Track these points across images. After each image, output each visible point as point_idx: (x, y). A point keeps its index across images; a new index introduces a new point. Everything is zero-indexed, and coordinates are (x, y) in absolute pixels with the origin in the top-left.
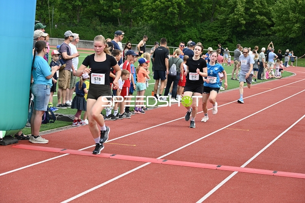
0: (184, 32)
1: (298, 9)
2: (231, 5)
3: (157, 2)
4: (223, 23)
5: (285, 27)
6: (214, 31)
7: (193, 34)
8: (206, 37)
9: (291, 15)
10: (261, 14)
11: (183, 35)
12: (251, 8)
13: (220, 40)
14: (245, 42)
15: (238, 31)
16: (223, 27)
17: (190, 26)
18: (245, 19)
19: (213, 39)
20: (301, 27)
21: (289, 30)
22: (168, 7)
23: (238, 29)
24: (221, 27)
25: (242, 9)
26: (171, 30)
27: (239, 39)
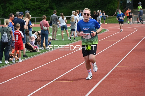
8: (31, 7)
11: (11, 7)
13: (42, 8)
14: (63, 7)
19: (37, 8)
27: (59, 6)
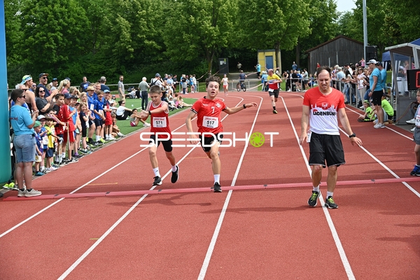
0: (65, 68)
1: (191, 29)
2: (115, 32)
3: (31, 38)
4: (109, 54)
5: (180, 50)
6: (99, 63)
7: (76, 70)
8: (92, 71)
9: (185, 36)
10: (149, 39)
12: (137, 33)
15: (126, 61)
16: (109, 59)
17: (71, 61)
18: (132, 47)
20: (197, 48)
21: (185, 52)
22: (44, 43)
23: (126, 58)
24: (106, 59)
25: (128, 36)
26: (49, 68)
